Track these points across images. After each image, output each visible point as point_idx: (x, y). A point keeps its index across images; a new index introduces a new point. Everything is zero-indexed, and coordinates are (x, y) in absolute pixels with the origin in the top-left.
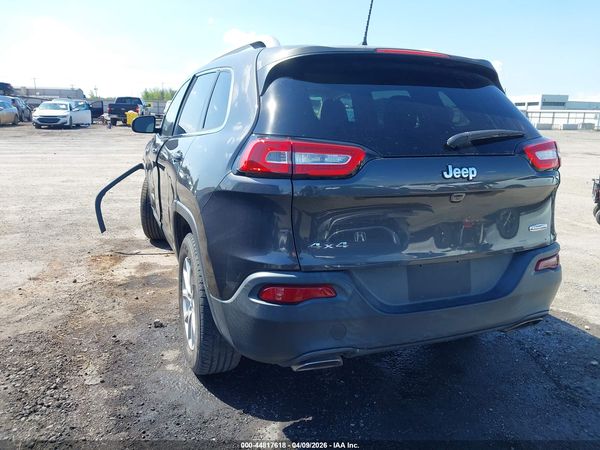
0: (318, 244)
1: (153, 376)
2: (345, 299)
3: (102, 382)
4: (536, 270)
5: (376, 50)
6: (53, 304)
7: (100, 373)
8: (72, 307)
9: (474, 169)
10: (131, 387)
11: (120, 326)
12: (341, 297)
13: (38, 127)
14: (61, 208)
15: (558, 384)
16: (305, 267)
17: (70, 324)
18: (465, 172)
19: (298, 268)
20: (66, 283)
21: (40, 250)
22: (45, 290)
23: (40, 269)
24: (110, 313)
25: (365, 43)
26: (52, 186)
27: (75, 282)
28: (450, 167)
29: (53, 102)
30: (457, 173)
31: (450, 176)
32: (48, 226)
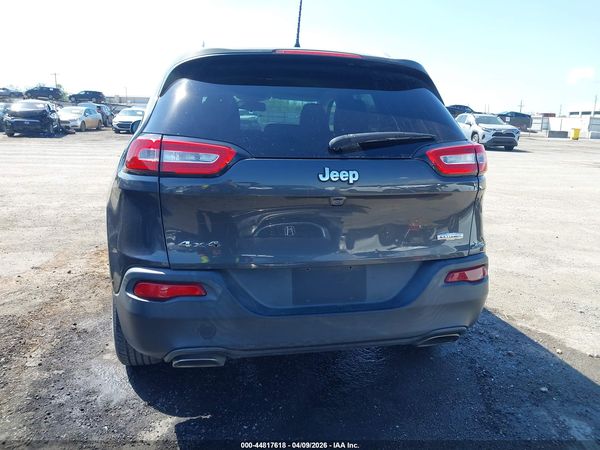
0: (188, 242)
1: (86, 365)
2: (215, 298)
3: (40, 365)
4: (445, 281)
5: (274, 51)
6: (40, 291)
7: (43, 356)
8: (54, 296)
9: (355, 172)
10: (61, 372)
11: (87, 315)
12: (211, 297)
13: (117, 132)
14: (96, 206)
15: (488, 406)
16: (174, 265)
17: (43, 311)
18: (343, 176)
19: (167, 265)
20: (61, 274)
21: (56, 243)
22: (39, 279)
23: (45, 259)
24: (83, 303)
25: (297, 45)
26: (99, 185)
27: (69, 272)
28: (327, 170)
29: (133, 108)
30: (334, 175)
31: (327, 178)
32: (76, 221)
